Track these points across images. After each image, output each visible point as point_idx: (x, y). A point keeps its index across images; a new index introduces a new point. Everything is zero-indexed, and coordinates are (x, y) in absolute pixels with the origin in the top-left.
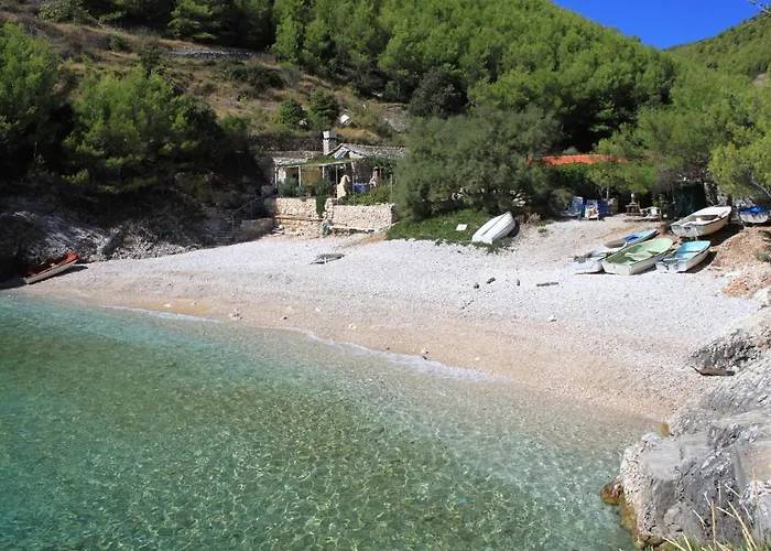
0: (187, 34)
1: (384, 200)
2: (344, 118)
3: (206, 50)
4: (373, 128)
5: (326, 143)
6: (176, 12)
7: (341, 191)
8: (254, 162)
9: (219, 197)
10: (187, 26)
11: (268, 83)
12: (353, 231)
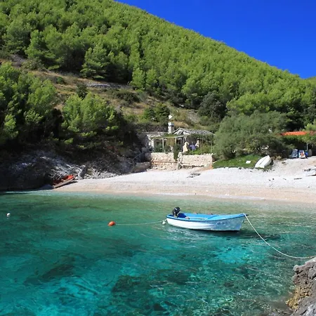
0: (89, 76)
1: (207, 152)
2: (170, 117)
3: (99, 84)
4: (185, 121)
5: (170, 128)
6: (85, 65)
7: (185, 149)
8: (136, 136)
9: (123, 152)
10: (90, 72)
11: (132, 100)
12: (193, 166)
